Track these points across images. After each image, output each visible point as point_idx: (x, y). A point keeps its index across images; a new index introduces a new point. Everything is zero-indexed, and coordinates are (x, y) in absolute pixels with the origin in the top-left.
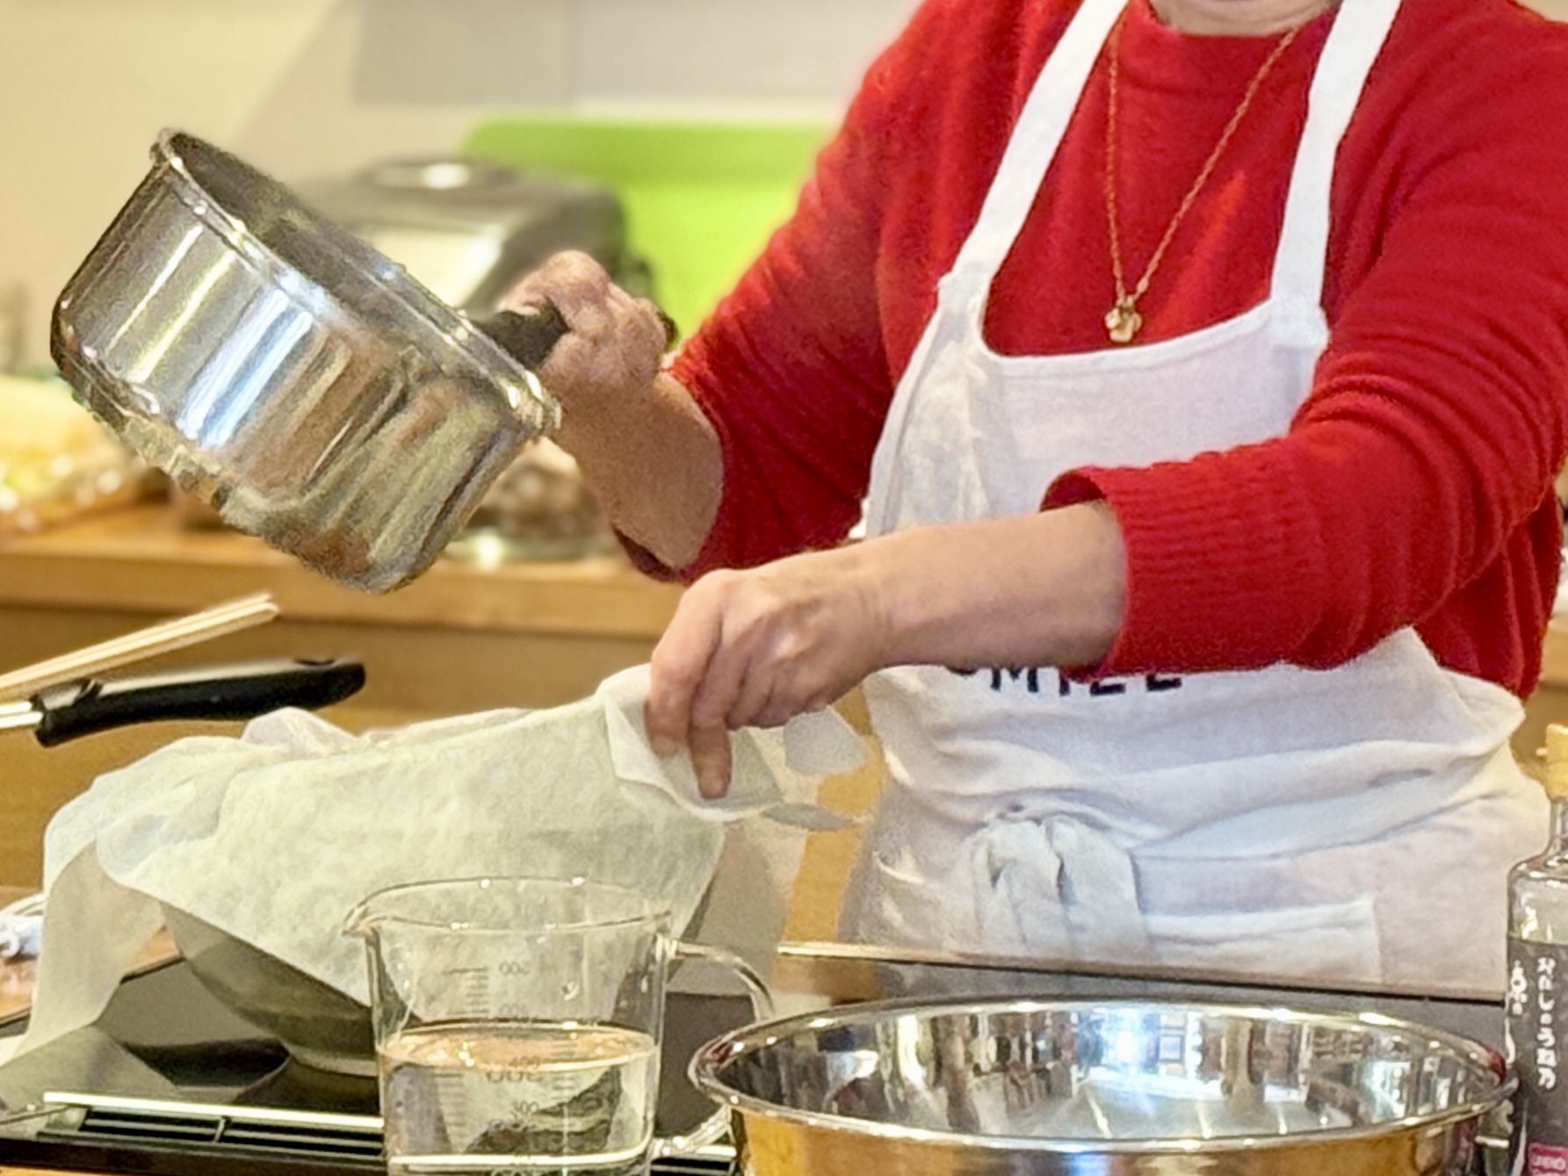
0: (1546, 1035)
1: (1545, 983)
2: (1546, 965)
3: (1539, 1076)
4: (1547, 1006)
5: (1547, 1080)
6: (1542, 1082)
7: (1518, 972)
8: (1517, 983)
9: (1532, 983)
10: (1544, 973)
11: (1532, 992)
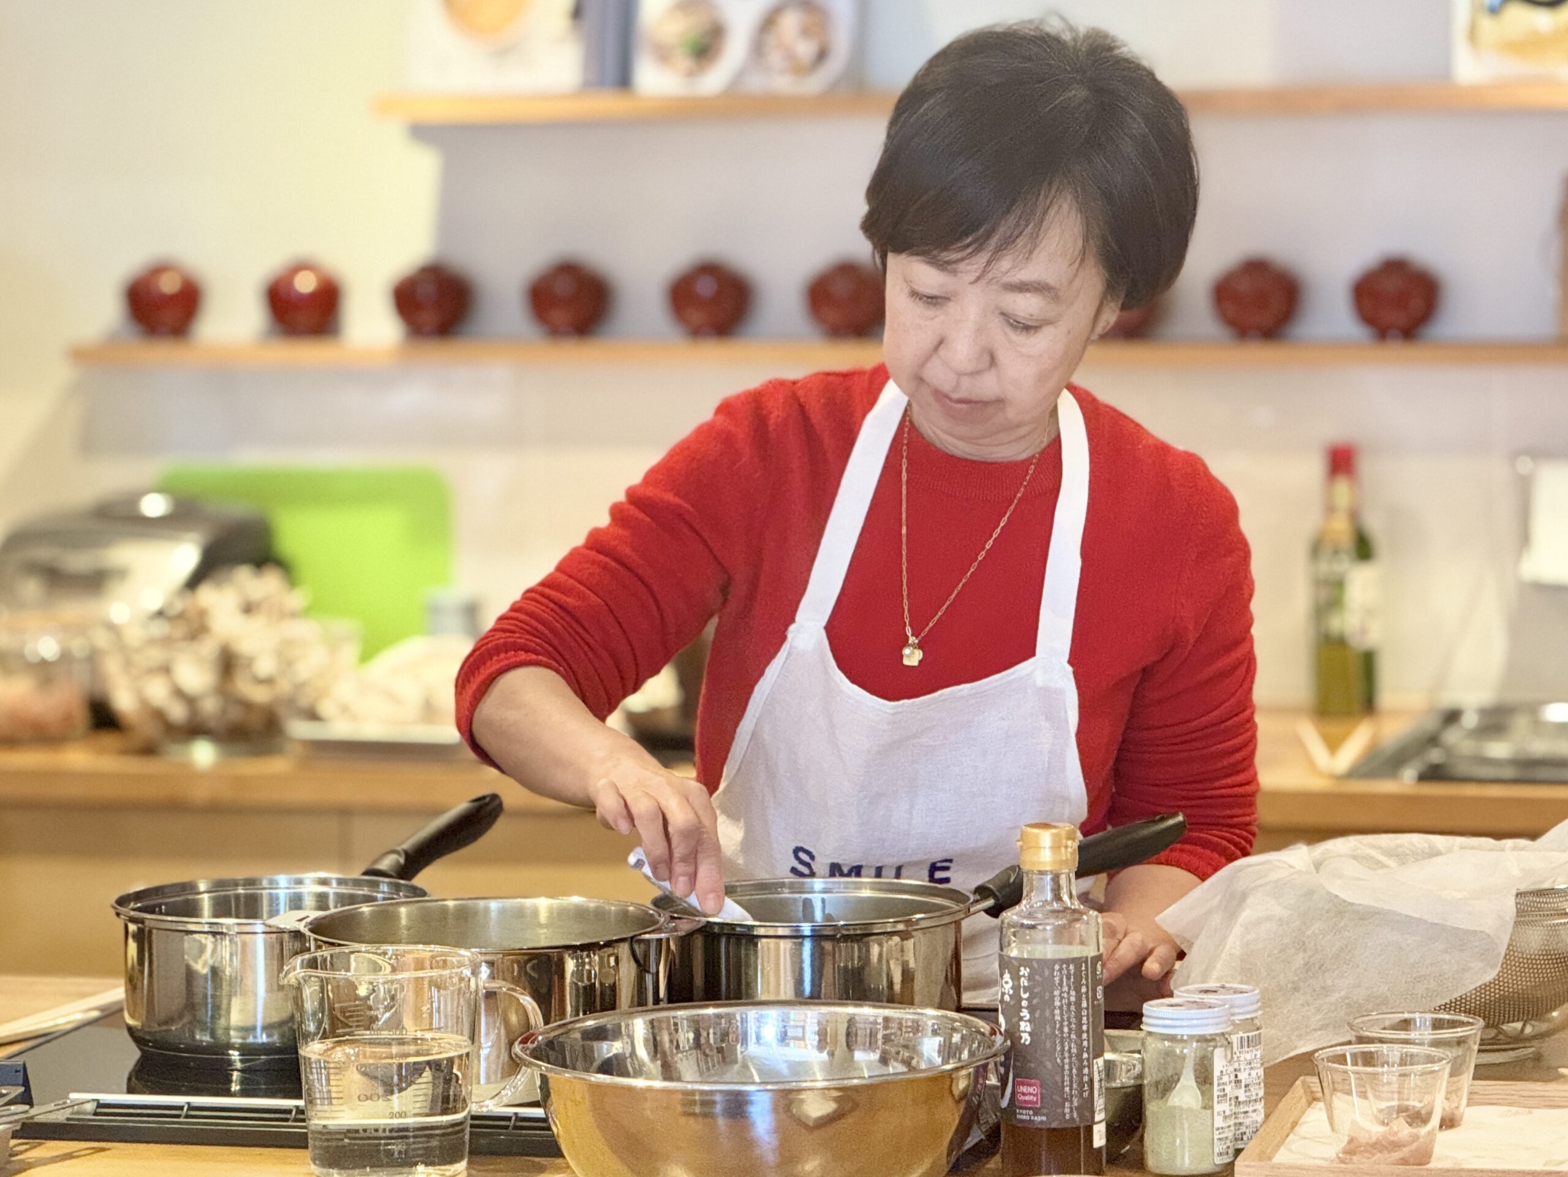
0: (1025, 1013)
1: (1024, 982)
2: (1024, 971)
3: (1021, 1038)
4: (1025, 996)
5: (1026, 1040)
6: (1022, 1041)
7: (1007, 976)
8: (1007, 983)
9: (1016, 983)
10: (1024, 976)
11: (1016, 988)
